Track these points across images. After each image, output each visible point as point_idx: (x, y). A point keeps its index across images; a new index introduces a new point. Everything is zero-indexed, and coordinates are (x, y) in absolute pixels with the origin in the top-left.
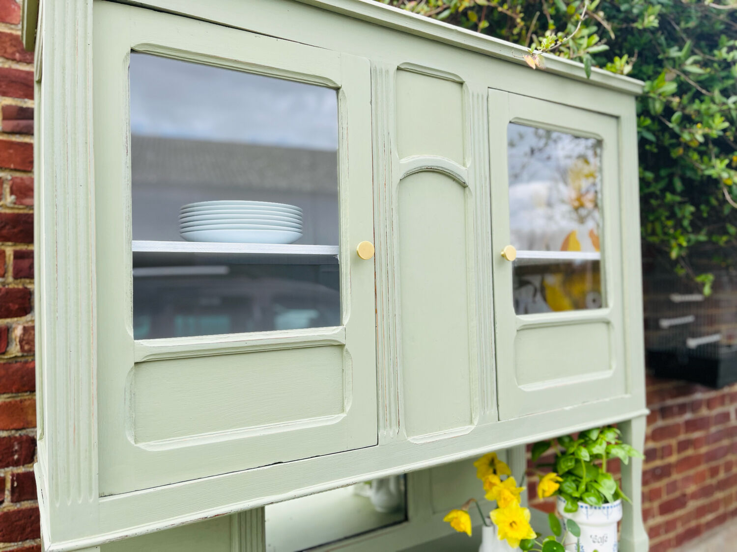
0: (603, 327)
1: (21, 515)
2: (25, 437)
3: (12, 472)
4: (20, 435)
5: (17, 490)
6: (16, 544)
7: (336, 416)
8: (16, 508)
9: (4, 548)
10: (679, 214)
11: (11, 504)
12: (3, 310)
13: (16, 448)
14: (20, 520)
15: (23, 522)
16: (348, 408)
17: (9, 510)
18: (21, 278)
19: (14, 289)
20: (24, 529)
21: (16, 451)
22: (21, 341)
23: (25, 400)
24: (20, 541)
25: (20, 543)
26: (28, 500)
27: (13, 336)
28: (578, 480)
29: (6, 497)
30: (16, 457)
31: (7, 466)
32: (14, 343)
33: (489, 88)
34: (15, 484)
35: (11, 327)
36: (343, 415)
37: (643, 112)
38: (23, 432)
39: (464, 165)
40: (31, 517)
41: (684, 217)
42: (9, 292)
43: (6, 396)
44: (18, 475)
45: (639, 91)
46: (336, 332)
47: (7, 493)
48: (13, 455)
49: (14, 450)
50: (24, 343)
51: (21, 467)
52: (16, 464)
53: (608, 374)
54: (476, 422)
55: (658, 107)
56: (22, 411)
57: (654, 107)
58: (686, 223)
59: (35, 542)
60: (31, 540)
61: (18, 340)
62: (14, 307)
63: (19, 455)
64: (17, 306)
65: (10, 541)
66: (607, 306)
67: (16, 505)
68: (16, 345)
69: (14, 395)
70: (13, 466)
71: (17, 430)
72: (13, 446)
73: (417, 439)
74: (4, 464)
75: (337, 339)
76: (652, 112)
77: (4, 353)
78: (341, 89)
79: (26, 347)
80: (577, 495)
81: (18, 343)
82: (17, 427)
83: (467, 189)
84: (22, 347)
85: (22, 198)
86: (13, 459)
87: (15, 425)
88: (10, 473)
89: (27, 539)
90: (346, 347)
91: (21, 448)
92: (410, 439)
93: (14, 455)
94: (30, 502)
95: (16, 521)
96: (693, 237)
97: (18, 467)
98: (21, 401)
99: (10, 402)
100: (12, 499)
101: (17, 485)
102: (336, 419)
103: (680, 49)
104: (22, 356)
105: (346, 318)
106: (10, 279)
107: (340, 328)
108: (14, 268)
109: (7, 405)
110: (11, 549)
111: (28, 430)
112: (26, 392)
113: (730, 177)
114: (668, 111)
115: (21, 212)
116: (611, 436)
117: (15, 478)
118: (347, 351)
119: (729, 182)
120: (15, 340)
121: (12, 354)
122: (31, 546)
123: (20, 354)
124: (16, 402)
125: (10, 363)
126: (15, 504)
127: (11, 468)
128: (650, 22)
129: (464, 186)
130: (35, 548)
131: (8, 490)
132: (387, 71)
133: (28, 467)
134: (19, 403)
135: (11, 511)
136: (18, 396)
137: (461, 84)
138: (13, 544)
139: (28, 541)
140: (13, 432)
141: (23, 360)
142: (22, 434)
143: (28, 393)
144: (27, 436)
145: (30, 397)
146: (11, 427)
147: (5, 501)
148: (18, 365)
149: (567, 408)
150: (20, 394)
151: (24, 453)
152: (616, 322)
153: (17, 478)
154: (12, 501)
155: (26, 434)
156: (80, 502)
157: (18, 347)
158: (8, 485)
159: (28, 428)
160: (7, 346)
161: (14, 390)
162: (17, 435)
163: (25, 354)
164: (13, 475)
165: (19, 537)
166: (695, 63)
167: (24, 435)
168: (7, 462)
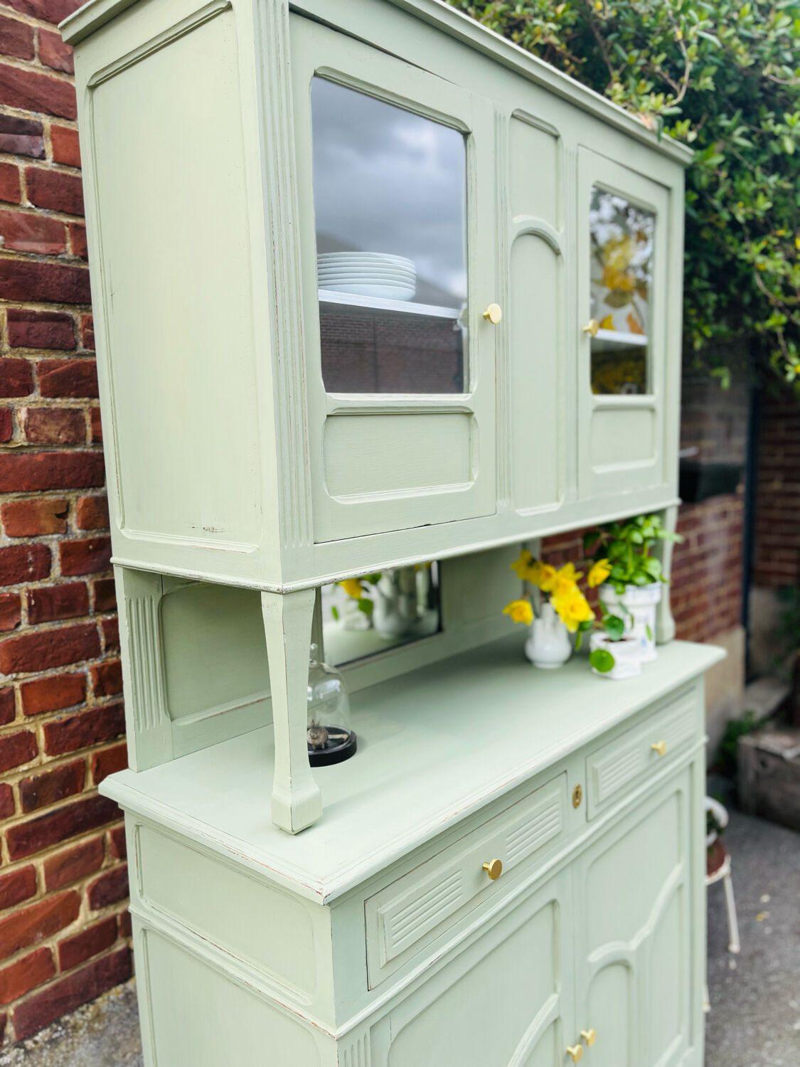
0: (647, 415)
1: (40, 639)
2: (39, 545)
3: (27, 588)
4: (33, 543)
5: (34, 609)
6: (37, 673)
7: (466, 484)
8: (34, 631)
9: (24, 679)
10: (703, 301)
11: (29, 626)
12: (3, 387)
13: (31, 559)
14: (39, 645)
15: (43, 647)
16: (475, 477)
17: (27, 634)
18: (19, 346)
19: (11, 359)
20: (45, 656)
21: (31, 563)
22: (26, 428)
23: (36, 500)
24: (42, 670)
25: (42, 672)
26: (46, 621)
27: (17, 421)
28: (624, 567)
29: (22, 618)
30: (31, 570)
31: (21, 581)
32: (19, 431)
33: (579, 145)
34: (33, 602)
35: (13, 408)
36: (472, 483)
37: (689, 185)
38: (36, 540)
39: (558, 229)
40: (52, 641)
41: (707, 306)
42: (8, 363)
43: (15, 495)
44: (35, 591)
45: (688, 160)
46: (467, 399)
47: (24, 614)
48: (27, 565)
49: (28, 561)
50: (30, 429)
51: (37, 582)
52: (31, 578)
53: (651, 463)
54: (562, 499)
55: (704, 180)
56: (34, 514)
57: (700, 180)
58: (710, 312)
59: (57, 672)
60: (53, 669)
61: (23, 425)
62: (16, 383)
63: (34, 568)
64: (18, 383)
65: (31, 671)
66: (652, 393)
67: (34, 628)
68: (21, 431)
69: (24, 494)
70: (28, 581)
71: (30, 537)
72: (26, 557)
73: (524, 512)
74: (18, 579)
75: (469, 406)
76: (697, 186)
77: (8, 442)
78: (471, 135)
79: (33, 435)
80: (626, 578)
81: (23, 430)
82: (30, 534)
83: (559, 257)
84: (28, 435)
85: (12, 240)
86: (28, 573)
87: (28, 531)
88: (25, 589)
89: (48, 668)
90: (475, 415)
91: (36, 559)
92: (517, 511)
93: (29, 568)
94: (48, 624)
95: (37, 646)
96: (715, 327)
97: (34, 583)
98: (33, 502)
99: (20, 503)
100: (29, 619)
101: (35, 603)
102: (466, 487)
103: (729, 118)
104: (29, 447)
105: (474, 385)
106: (6, 347)
107: (470, 395)
108: (10, 333)
109: (17, 506)
110: (32, 679)
111: (41, 537)
112: (37, 490)
113: (764, 263)
114: (714, 186)
115: (11, 258)
116: (655, 521)
117: (31, 596)
118: (475, 419)
119: (762, 268)
120: (20, 425)
121: (18, 443)
122: (54, 676)
123: (26, 444)
124: (26, 502)
125: (15, 455)
126: (33, 626)
127: (25, 584)
128: (705, 84)
129: (557, 253)
130: (58, 679)
131: (25, 610)
132: (504, 118)
133: (44, 582)
134: (30, 503)
135: (29, 634)
136: (28, 496)
137: (556, 137)
138: (33, 674)
139: (49, 670)
140: (26, 539)
141: (29, 451)
142: (35, 542)
143: (39, 492)
144: (42, 545)
145: (41, 497)
146: (24, 533)
147: (23, 623)
148: (25, 457)
149: (625, 492)
150: (30, 494)
151: (40, 565)
152: (659, 408)
153: (33, 595)
154: (30, 623)
155: (40, 542)
156: (301, 545)
157: (24, 435)
158: (25, 604)
159: (41, 535)
160: (12, 434)
161: (24, 489)
162: (30, 543)
163: (32, 444)
164: (29, 591)
165: (40, 667)
166: (744, 135)
167: (38, 543)
168: (21, 576)
